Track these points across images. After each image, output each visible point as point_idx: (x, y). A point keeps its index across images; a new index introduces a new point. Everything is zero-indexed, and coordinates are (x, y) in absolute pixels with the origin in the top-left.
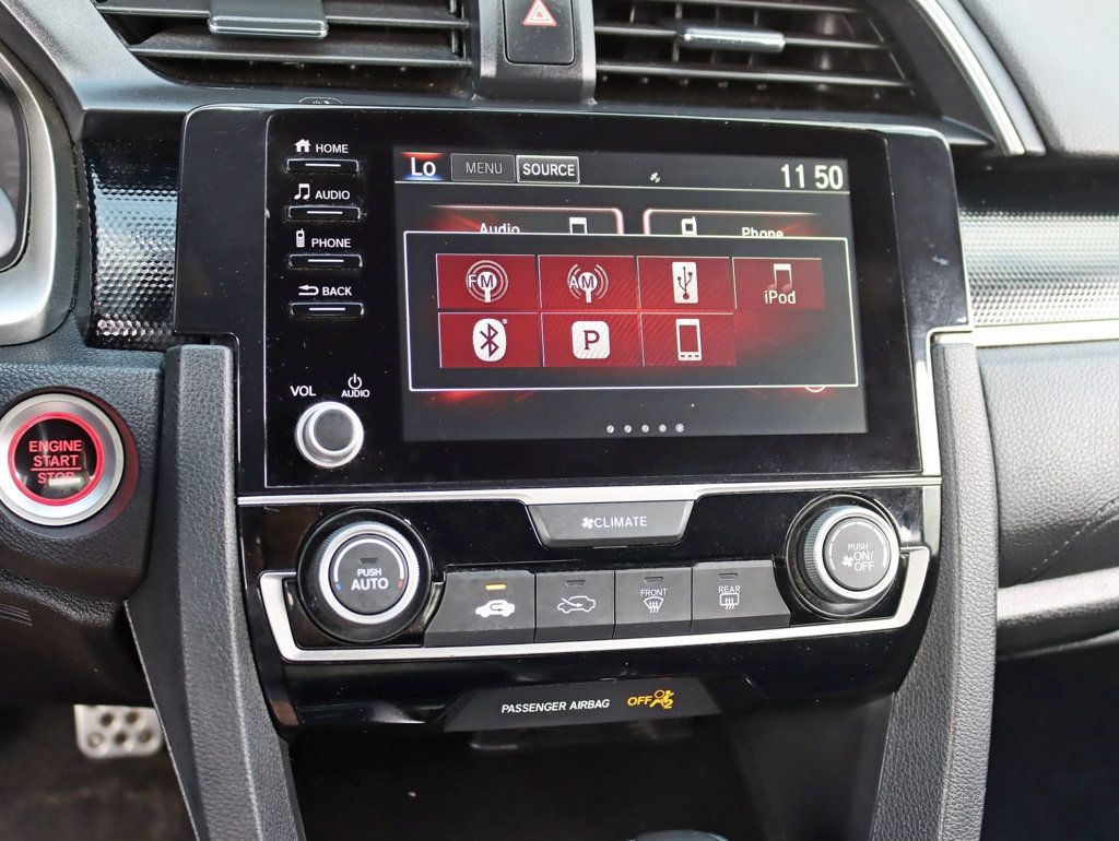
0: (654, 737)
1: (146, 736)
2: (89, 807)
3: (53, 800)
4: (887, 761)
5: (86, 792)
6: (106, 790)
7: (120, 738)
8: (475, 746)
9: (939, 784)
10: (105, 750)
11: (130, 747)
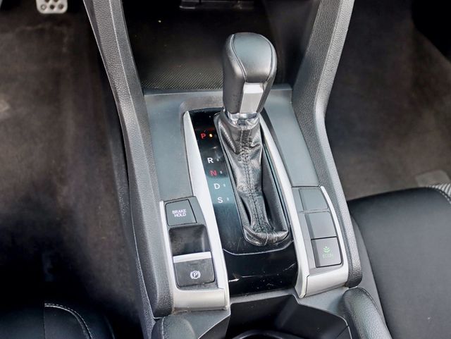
0: (241, 8)
1: (61, 7)
2: (42, 31)
3: (29, 28)
4: (317, 18)
5: (40, 26)
6: (47, 26)
7: (52, 7)
8: (181, 7)
9: (333, 26)
10: (47, 11)
11: (56, 10)
